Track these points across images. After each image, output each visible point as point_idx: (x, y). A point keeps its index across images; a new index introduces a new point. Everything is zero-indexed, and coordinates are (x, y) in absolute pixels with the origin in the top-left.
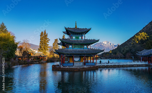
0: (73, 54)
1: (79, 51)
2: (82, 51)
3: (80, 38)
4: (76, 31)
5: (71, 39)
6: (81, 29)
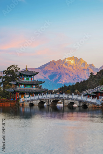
0: (25, 92)
1: (29, 90)
2: (32, 90)
3: (30, 79)
4: (27, 74)
5: (23, 80)
6: (31, 71)
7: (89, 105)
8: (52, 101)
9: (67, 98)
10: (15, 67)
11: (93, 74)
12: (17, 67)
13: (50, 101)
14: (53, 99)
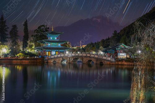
1: (55, 48)
2: (57, 48)
4: (53, 34)
5: (49, 40)
7: (104, 62)
8: (72, 59)
9: (86, 56)
10: (45, 27)
11: (116, 31)
12: (47, 27)
13: (71, 59)
14: (73, 57)
